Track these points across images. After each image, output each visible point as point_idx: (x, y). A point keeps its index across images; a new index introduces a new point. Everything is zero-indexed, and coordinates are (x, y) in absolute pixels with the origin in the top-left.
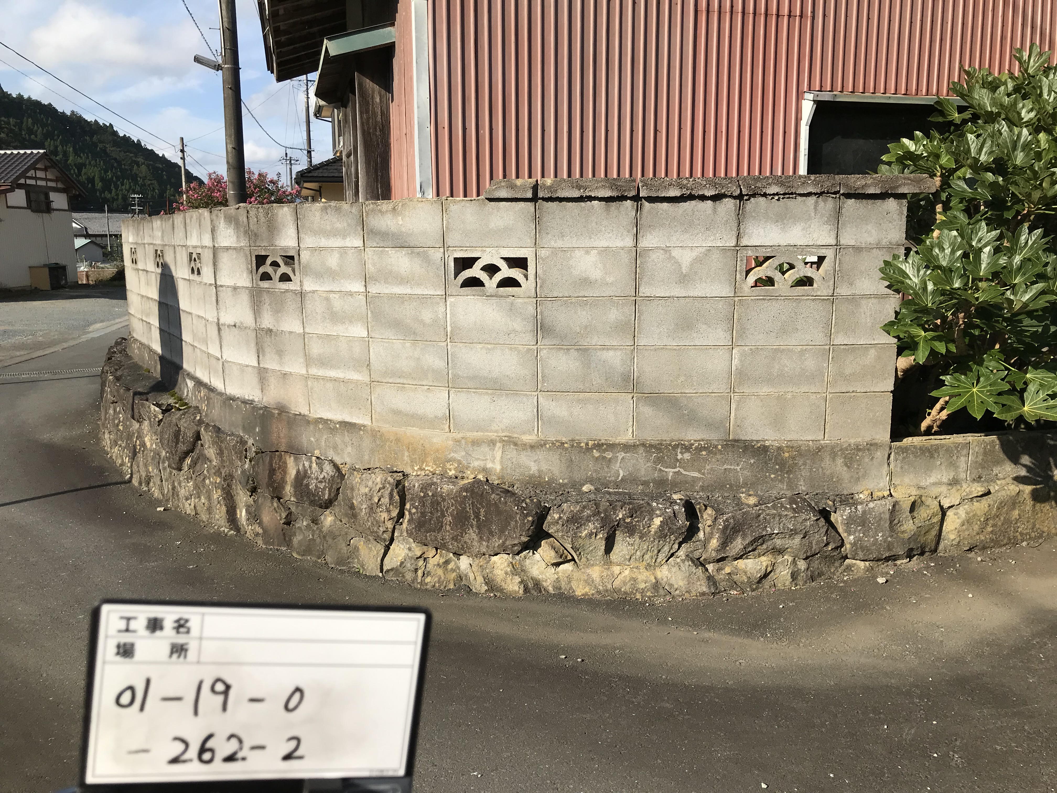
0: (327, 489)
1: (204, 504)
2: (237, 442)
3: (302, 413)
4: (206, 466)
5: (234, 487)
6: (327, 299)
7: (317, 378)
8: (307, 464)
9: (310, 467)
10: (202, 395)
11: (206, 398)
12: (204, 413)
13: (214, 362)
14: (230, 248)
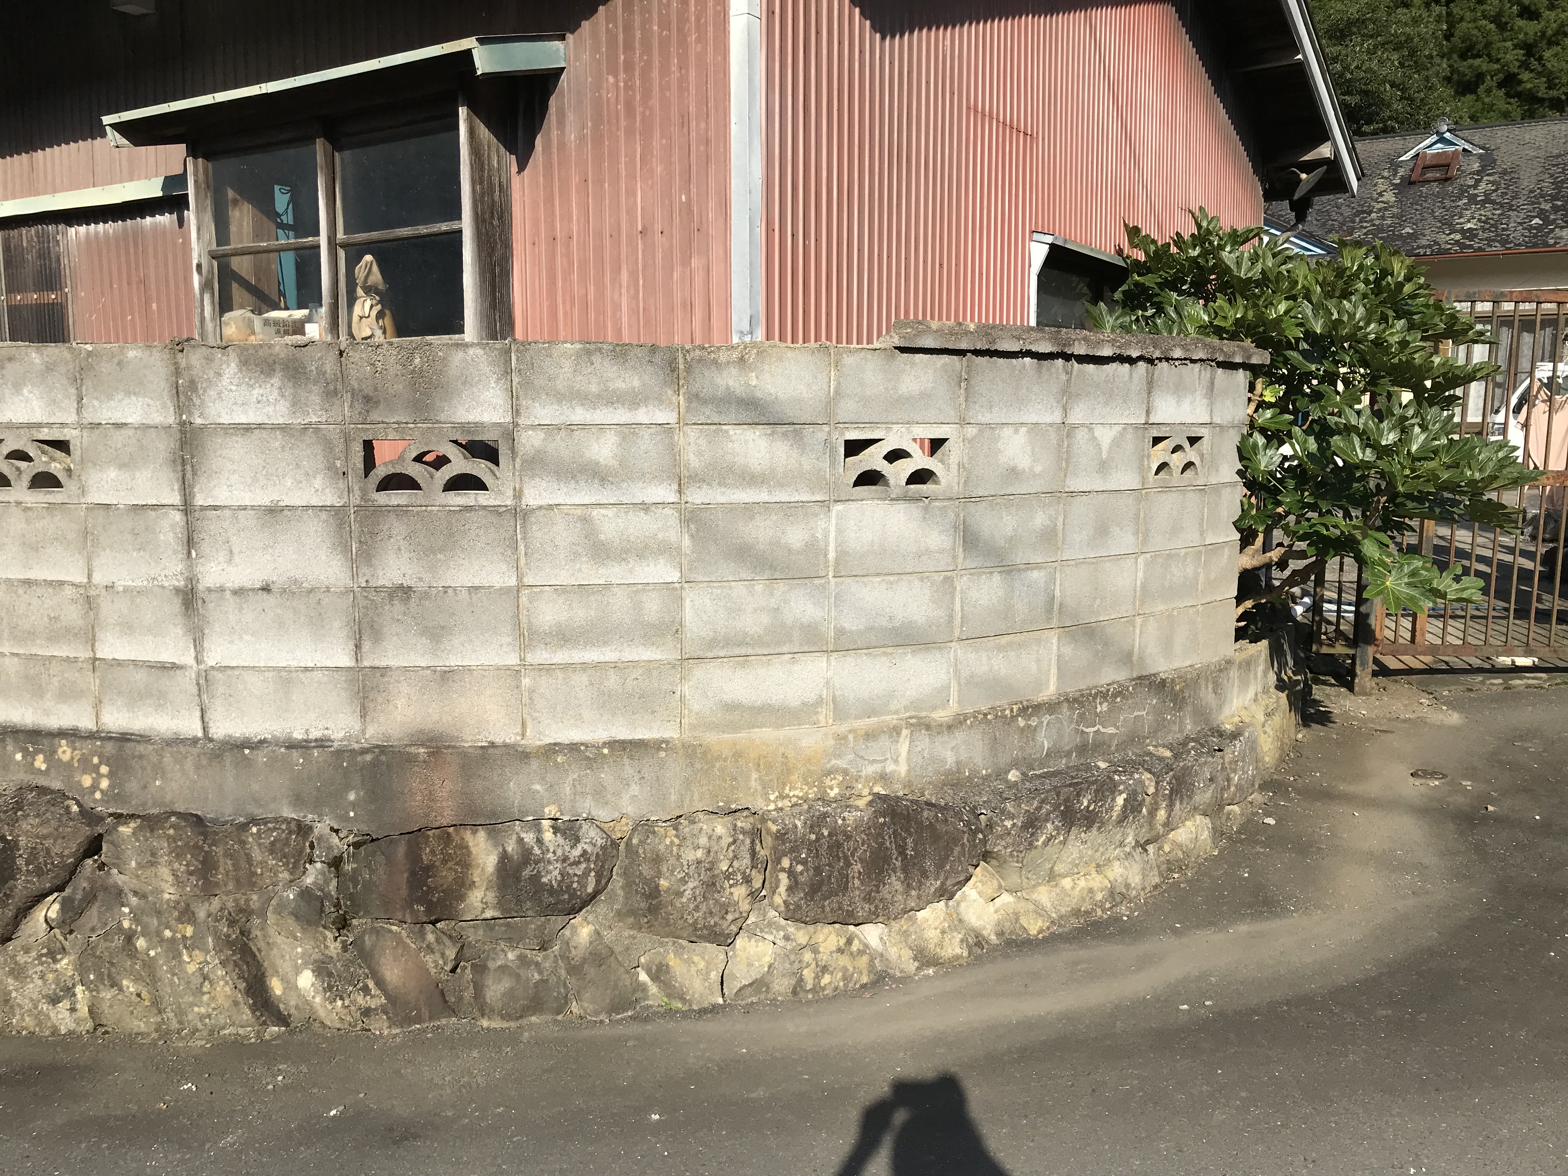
0: (593, 874)
1: (139, 995)
2: (290, 833)
3: (499, 740)
4: (126, 910)
5: (256, 932)
6: (585, 520)
7: (546, 669)
8: (529, 838)
9: (540, 841)
10: (66, 757)
11: (96, 760)
12: (98, 795)
13: (140, 677)
14: (260, 426)
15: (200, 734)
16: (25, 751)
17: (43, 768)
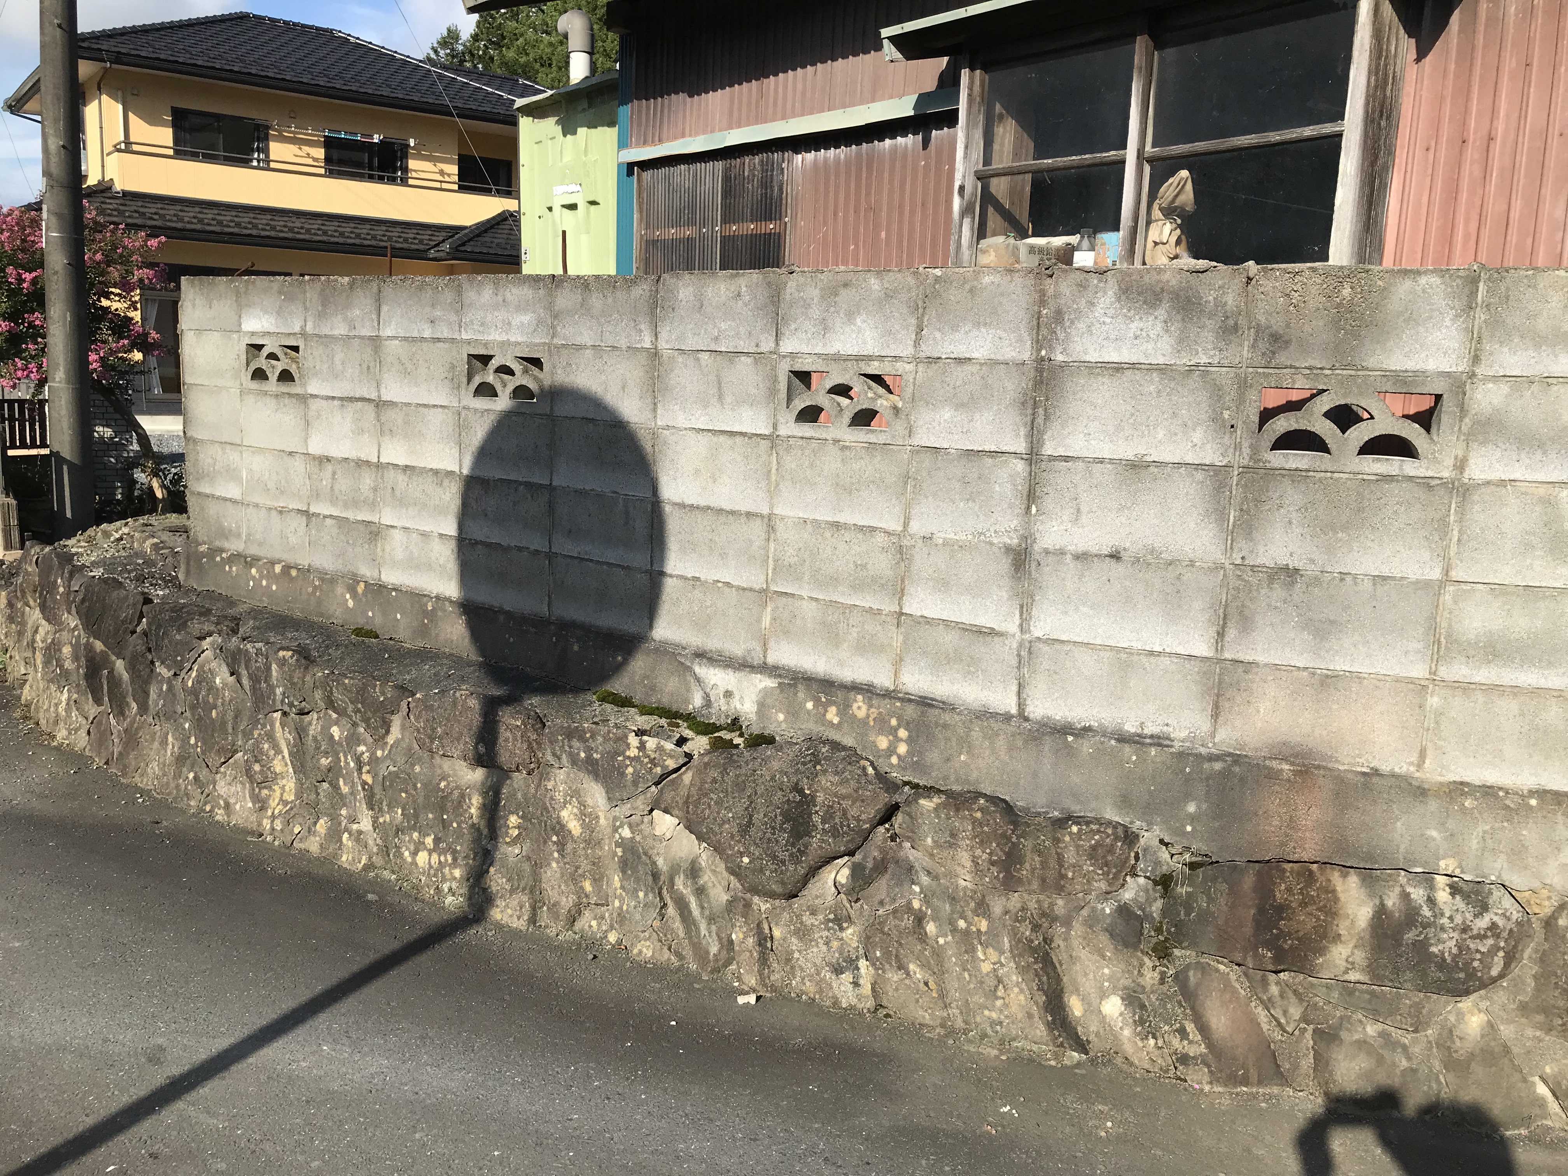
0: (1501, 954)
1: (926, 984)
2: (1117, 838)
3: (1385, 768)
4: (917, 889)
5: (1058, 942)
6: (1548, 502)
7: (1465, 688)
8: (1418, 894)
9: (1431, 901)
10: (861, 714)
11: (894, 722)
12: (894, 760)
13: (950, 639)
14: (1134, 366)
15: (1014, 711)
16: (817, 700)
17: (836, 720)
